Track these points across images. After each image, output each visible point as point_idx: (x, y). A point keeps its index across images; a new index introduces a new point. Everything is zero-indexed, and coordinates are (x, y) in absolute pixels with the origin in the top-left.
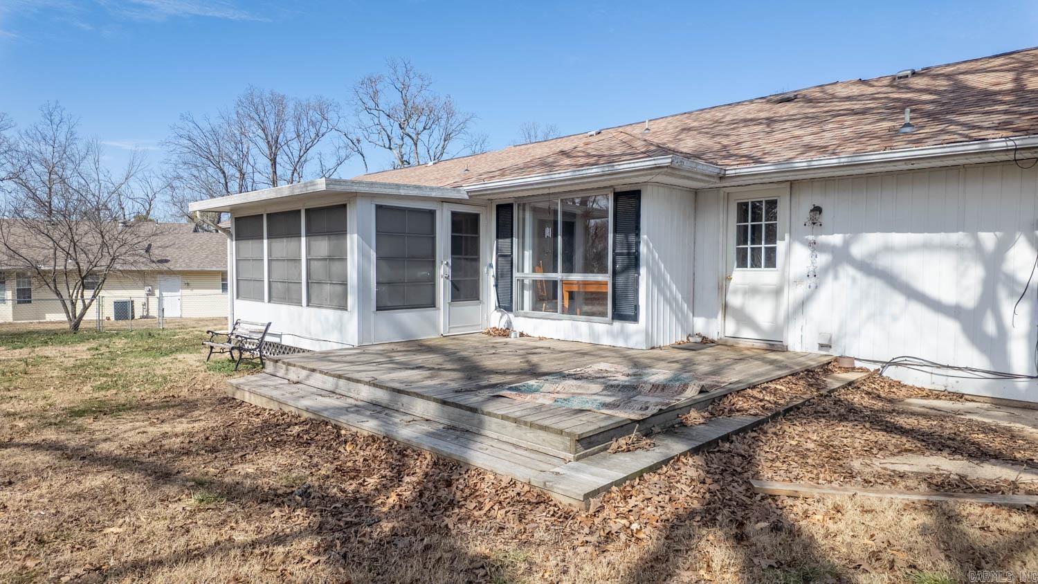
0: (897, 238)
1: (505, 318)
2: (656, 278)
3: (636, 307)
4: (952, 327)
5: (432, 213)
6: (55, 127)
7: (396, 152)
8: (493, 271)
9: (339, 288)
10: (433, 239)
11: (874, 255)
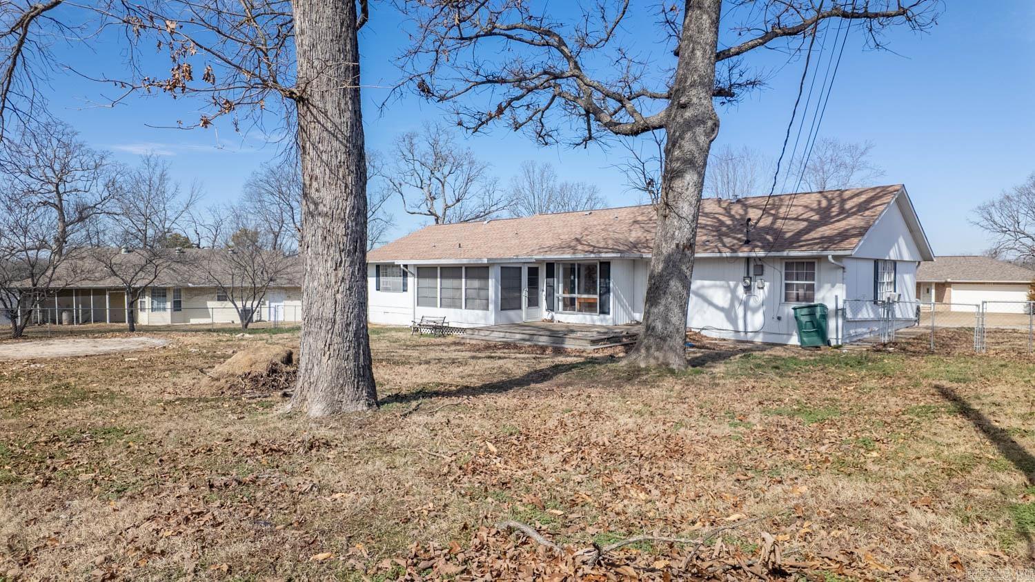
0: (707, 283)
1: (550, 314)
2: (617, 297)
3: (609, 309)
4: (722, 315)
5: (520, 268)
6: (151, 170)
7: (426, 189)
8: (544, 293)
9: (484, 301)
10: (521, 279)
11: (698, 289)
